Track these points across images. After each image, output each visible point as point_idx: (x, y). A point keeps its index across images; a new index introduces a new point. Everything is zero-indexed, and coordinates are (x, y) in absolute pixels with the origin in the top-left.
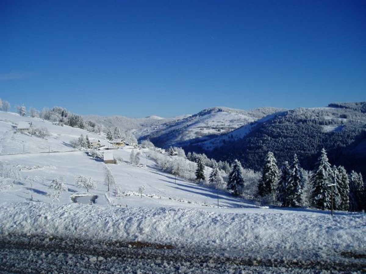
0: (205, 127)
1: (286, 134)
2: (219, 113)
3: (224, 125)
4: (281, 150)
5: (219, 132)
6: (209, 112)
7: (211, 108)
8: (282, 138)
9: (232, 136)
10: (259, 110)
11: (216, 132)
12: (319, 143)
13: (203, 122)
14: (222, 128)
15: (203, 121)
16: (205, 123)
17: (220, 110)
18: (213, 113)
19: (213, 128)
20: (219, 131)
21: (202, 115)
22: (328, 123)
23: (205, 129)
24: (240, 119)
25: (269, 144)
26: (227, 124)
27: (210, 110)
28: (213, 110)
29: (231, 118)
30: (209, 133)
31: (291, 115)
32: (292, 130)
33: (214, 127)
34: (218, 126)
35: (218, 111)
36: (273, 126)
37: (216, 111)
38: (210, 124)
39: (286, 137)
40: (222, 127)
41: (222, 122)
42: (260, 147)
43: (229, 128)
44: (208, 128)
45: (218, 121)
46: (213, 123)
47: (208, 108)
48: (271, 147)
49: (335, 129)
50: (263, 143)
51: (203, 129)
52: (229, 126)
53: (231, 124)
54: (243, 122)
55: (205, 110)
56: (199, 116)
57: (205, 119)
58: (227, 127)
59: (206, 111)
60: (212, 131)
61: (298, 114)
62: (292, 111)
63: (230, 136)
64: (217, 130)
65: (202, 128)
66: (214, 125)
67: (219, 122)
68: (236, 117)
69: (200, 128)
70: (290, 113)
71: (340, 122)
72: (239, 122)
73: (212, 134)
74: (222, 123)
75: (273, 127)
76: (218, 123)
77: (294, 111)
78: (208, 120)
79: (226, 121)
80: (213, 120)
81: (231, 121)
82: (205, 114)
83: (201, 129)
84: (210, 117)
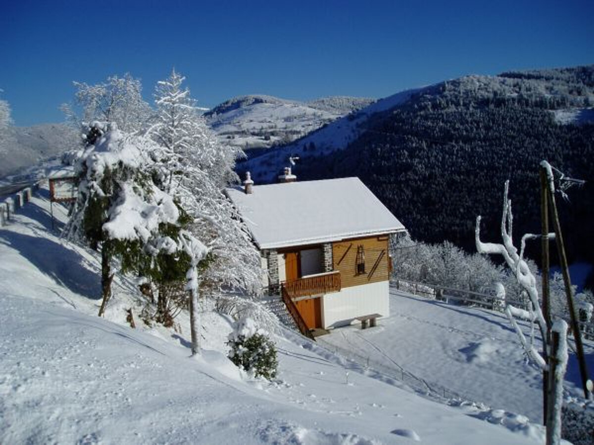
0: (237, 133)
1: (465, 133)
2: (258, 106)
3: (276, 127)
4: (468, 173)
5: (268, 142)
6: (237, 105)
7: (239, 98)
8: (457, 142)
9: (312, 146)
10: (323, 101)
11: (262, 141)
12: (566, 151)
13: (230, 123)
14: (273, 134)
15: (229, 121)
16: (235, 126)
17: (258, 101)
18: (244, 106)
19: (253, 134)
20: (266, 139)
21: (223, 112)
22: (555, 105)
23: (237, 136)
24: (305, 114)
25: (428, 158)
26: (281, 125)
27: (236, 101)
28: (244, 101)
29: (286, 115)
30: (247, 144)
31: (455, 90)
32: (478, 123)
33: (256, 131)
34: (262, 129)
35: (254, 103)
36: (421, 116)
37: (251, 102)
38: (245, 126)
39: (467, 140)
40: (272, 130)
41: (270, 122)
42: (408, 167)
43: (286, 133)
44: (243, 133)
45: (260, 119)
46: (252, 125)
47: (233, 99)
48: (438, 166)
49: (577, 117)
50: (411, 156)
51: (233, 138)
52: (286, 128)
53: (289, 124)
54: (312, 119)
55: (227, 103)
56: (218, 114)
57: (233, 117)
58: (282, 130)
59: (230, 104)
60: (253, 141)
61: (469, 88)
62: (455, 83)
63: (308, 145)
64: (263, 137)
65: (231, 135)
66: (254, 128)
67: (262, 122)
68: (296, 111)
69: (226, 136)
70: (453, 87)
71: (583, 103)
72: (303, 121)
73: (254, 147)
74: (270, 124)
75: (426, 118)
76: (262, 124)
77: (459, 83)
78: (239, 118)
79: (278, 119)
80: (250, 117)
81: (287, 119)
82: (228, 109)
83: (229, 138)
84: (242, 113)
